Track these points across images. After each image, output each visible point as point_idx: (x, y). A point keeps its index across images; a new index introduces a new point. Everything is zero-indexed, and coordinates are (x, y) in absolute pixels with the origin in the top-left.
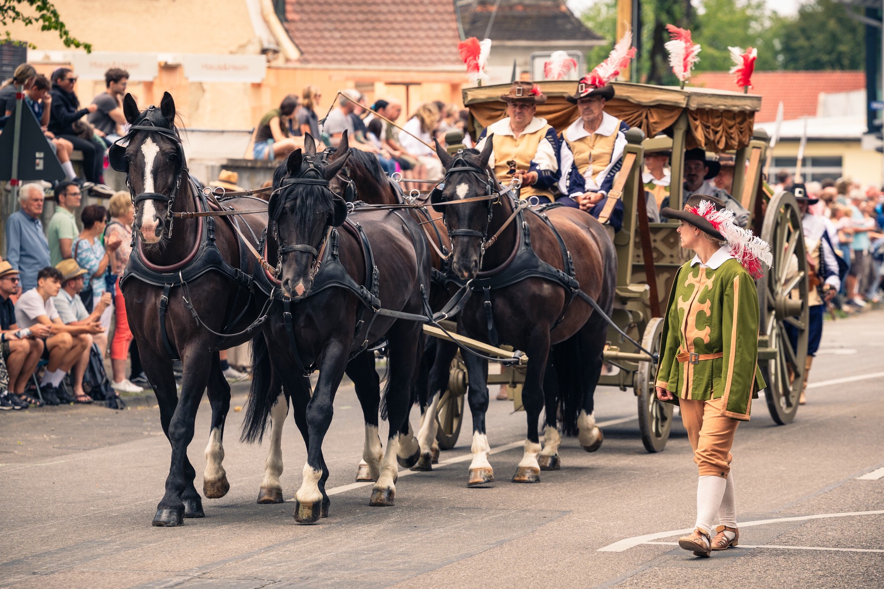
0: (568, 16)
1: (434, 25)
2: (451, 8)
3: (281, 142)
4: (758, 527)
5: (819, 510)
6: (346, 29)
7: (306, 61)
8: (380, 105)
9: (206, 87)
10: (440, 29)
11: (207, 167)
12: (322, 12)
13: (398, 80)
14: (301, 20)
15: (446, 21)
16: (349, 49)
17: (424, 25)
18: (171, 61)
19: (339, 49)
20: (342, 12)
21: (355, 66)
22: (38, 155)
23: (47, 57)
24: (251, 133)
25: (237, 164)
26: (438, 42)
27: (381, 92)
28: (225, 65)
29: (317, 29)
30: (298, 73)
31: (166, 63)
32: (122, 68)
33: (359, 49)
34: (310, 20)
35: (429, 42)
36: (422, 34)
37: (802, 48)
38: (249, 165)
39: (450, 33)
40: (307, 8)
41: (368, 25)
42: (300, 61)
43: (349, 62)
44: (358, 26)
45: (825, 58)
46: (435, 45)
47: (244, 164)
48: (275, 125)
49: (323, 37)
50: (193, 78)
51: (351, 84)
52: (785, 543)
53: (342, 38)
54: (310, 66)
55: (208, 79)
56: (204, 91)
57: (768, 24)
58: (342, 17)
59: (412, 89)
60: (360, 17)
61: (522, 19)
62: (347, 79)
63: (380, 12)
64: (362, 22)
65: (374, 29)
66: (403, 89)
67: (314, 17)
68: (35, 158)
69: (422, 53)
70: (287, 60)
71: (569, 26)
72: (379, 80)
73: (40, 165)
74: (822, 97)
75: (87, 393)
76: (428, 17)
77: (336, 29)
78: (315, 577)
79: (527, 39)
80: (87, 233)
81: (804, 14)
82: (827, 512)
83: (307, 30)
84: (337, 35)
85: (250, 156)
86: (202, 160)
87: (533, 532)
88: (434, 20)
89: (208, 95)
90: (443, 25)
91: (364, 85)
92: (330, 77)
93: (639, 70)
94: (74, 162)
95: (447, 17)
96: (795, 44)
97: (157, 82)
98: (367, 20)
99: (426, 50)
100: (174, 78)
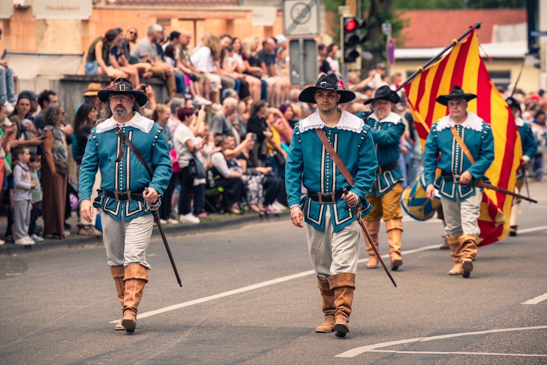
4: (451, 339)
5: (495, 326)
8: (175, 36)
9: (49, 23)
11: (50, 81)
13: (188, 17)
18: (23, 4)
21: (157, 7)
24: (82, 56)
25: (72, 78)
27: (176, 26)
28: (62, 7)
30: (116, 12)
31: (19, 5)
38: (81, 79)
42: (116, 3)
43: (153, 4)
47: (76, 79)
50: (39, 17)
51: (154, 20)
52: (471, 350)
54: (124, 7)
55: (50, 16)
56: (47, 25)
59: (198, 23)
62: (151, 16)
66: (191, 23)
70: (107, 3)
72: (174, 17)
74: (496, 28)
82: (500, 328)
85: (81, 72)
86: (46, 75)
87: (288, 343)
89: (50, 29)
91: (164, 21)
92: (139, 15)
93: (363, 9)
97: (13, 19)
100: (27, 17)
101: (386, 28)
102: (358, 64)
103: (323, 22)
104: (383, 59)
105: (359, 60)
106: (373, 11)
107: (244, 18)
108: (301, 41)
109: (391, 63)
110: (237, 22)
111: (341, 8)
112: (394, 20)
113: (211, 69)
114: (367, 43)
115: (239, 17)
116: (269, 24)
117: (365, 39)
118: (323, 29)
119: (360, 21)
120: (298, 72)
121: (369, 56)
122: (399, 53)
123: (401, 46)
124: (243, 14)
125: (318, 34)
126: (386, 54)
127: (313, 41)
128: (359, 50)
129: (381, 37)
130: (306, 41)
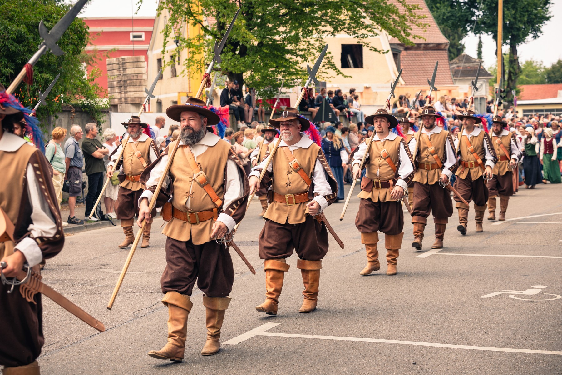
0: (483, 70)
1: (444, 73)
2: (448, 68)
3: (399, 108)
4: (539, 217)
5: (557, 212)
6: (418, 75)
7: (407, 85)
9: (378, 93)
10: (446, 74)
12: (411, 71)
14: (405, 73)
15: (447, 72)
16: (419, 81)
17: (441, 74)
18: (368, 86)
19: (416, 81)
20: (417, 70)
21: (421, 86)
22: (330, 114)
23: (333, 86)
26: (445, 78)
28: (383, 87)
29: (410, 76)
30: (404, 88)
31: (366, 87)
32: (353, 88)
33: (422, 81)
34: (408, 73)
35: (442, 78)
36: (440, 76)
37: (552, 77)
39: (449, 76)
40: (407, 69)
41: (425, 74)
42: (405, 85)
43: (419, 85)
44: (422, 74)
45: (559, 80)
46: (444, 79)
48: (398, 104)
49: (412, 78)
50: (374, 91)
52: (547, 221)
53: (417, 78)
55: (378, 91)
57: (542, 70)
58: (417, 72)
59: (437, 92)
60: (422, 72)
61: (469, 71)
62: (418, 90)
63: (428, 70)
64: (423, 73)
65: (426, 75)
66: (435, 92)
67: (409, 72)
68: (329, 115)
69: (440, 81)
70: (401, 85)
71: (483, 73)
72: (428, 90)
73: (330, 117)
74: (559, 91)
75: (345, 181)
76: (442, 71)
77: (415, 75)
78: (409, 233)
79: (471, 77)
80: (343, 135)
81: (553, 67)
82: (559, 212)
83: (407, 76)
84: (416, 77)
88: (444, 72)
89: (378, 96)
90: (447, 73)
92: (413, 89)
93: (504, 85)
94: (340, 116)
95: (447, 71)
96: (550, 76)
97: (364, 92)
98: (424, 73)
99: (441, 80)
100: (369, 91)
101: (513, 92)
102: (502, 107)
103: (488, 90)
104: (513, 105)
105: (502, 105)
106: (508, 86)
107: (455, 89)
108: (479, 98)
109: (516, 106)
110: (453, 91)
111: (494, 84)
112: (517, 89)
113: (442, 109)
114: (506, 98)
115: (454, 89)
116: (466, 91)
117: (504, 97)
118: (488, 93)
119: (503, 90)
120: (478, 110)
121: (506, 103)
122: (519, 102)
123: (519, 99)
124: (455, 88)
125: (486, 95)
126: (514, 103)
127: (483, 98)
128: (502, 101)
129: (512, 96)
130: (481, 98)
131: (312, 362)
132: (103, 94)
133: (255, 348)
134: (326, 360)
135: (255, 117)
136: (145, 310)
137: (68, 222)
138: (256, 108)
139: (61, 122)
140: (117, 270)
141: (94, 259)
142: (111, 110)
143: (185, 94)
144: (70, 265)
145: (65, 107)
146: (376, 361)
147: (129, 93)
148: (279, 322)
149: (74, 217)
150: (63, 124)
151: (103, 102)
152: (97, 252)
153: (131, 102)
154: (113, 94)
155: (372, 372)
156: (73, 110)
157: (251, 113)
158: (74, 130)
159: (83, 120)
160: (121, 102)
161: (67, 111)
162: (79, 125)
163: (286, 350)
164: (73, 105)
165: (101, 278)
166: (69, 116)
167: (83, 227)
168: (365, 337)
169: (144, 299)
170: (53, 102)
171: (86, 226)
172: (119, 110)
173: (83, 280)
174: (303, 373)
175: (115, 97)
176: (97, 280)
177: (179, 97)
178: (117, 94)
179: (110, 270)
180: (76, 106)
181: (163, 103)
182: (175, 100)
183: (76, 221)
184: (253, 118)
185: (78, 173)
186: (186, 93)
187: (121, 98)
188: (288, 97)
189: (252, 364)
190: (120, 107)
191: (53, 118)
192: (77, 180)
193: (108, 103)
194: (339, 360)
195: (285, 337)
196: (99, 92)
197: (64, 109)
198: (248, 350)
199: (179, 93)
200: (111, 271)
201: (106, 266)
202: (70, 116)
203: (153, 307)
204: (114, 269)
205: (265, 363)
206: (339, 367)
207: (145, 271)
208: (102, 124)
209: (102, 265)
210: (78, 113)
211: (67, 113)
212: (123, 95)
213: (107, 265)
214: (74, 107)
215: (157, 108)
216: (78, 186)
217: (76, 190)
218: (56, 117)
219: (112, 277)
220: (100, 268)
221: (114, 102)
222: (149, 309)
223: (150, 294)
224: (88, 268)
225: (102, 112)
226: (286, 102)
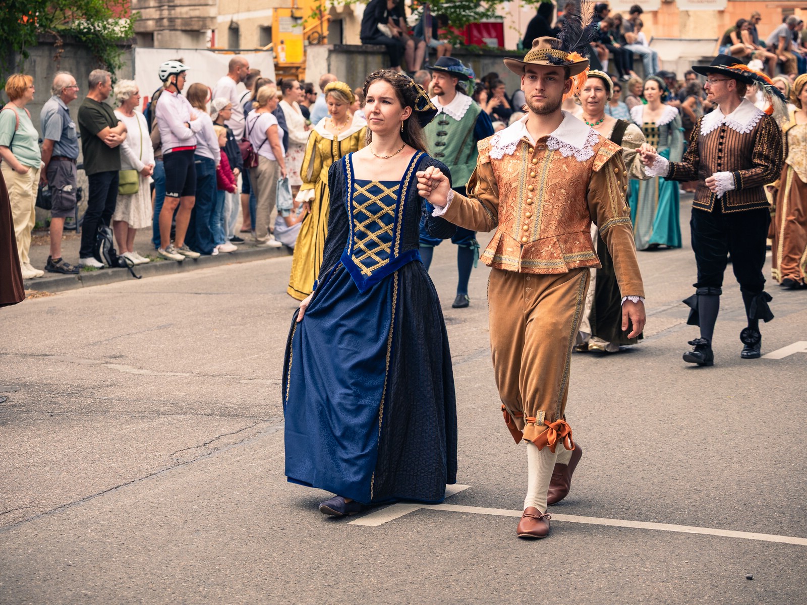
32: (639, 4)
48: (733, 36)
50: (682, 8)
56: (689, 16)
86: (686, 57)
89: (691, 19)
97: (660, 11)
100: (671, 8)
131: (534, 567)
132: (119, 9)
133: (416, 534)
134: (563, 563)
135: (430, 60)
136: (194, 450)
137: (46, 268)
138: (434, 43)
139: (34, 66)
140: (141, 368)
141: (94, 344)
142: (136, 43)
143: (288, 13)
144: (46, 355)
145: (44, 36)
146: (668, 571)
147: (178, 10)
148: (468, 484)
149: (60, 260)
150: (38, 69)
151: (120, 27)
152: (101, 331)
153: (184, 28)
154: (143, 11)
155: (660, 591)
156: (60, 42)
157: (421, 53)
158: (60, 83)
159: (78, 63)
160: (161, 26)
161: (46, 43)
162: (71, 72)
163: (480, 540)
164: (58, 32)
165: (108, 383)
166: (50, 53)
167: (74, 278)
168: (647, 519)
169: (192, 427)
170: (19, 25)
171: (80, 279)
172: (156, 43)
173: (72, 386)
174: (514, 589)
175: (148, 17)
176: (100, 387)
177: (276, 19)
178: (152, 10)
179: (126, 366)
180: (64, 34)
181: (243, 31)
182: (266, 24)
183: (65, 268)
184: (424, 62)
185: (69, 169)
186: (289, 11)
187: (161, 19)
188: (499, 21)
189: (409, 566)
190: (159, 37)
191: (19, 58)
192: (68, 184)
193: (130, 28)
194: (591, 565)
195: (480, 515)
196: (112, 6)
197: (41, 40)
198: (401, 538)
199: (276, 9)
200: (128, 369)
201: (119, 359)
202: (53, 55)
203: (212, 445)
204: (133, 365)
205: (435, 566)
206: (590, 579)
207: (198, 371)
208: (117, 72)
209: (111, 357)
210: (68, 49)
211: (46, 48)
212: (165, 13)
213: (121, 356)
214: (62, 36)
215: (229, 40)
216: (70, 197)
217: (66, 204)
218: (26, 55)
219: (129, 382)
220: (107, 363)
221: (145, 27)
222: (203, 448)
223: (205, 418)
224: (83, 361)
225: (117, 46)
226: (496, 31)
